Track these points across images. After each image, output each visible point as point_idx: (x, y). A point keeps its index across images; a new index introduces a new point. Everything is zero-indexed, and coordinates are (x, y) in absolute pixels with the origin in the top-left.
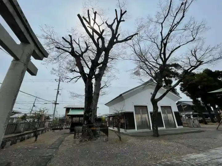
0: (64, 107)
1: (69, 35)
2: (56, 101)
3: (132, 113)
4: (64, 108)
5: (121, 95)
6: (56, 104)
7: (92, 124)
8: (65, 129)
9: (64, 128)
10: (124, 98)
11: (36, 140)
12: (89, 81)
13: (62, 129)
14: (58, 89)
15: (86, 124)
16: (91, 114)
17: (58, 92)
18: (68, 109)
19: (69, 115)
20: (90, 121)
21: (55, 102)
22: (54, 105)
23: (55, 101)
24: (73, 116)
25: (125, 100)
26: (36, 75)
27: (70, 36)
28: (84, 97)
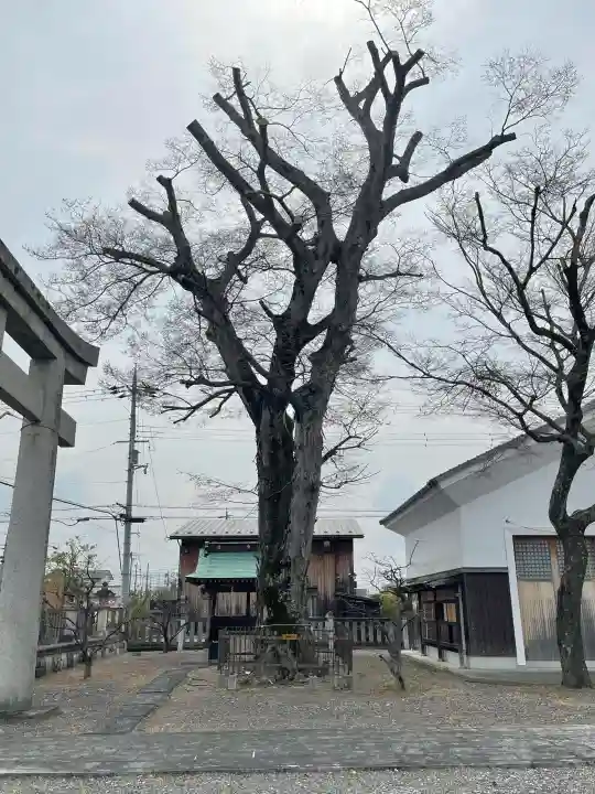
0: (172, 533)
1: (160, 179)
2: (128, 507)
3: (501, 577)
4: (172, 538)
5: (433, 484)
6: (128, 519)
7: (294, 620)
8: (186, 648)
9: (180, 646)
10: (453, 496)
11: (88, 675)
12: (272, 416)
13: (170, 647)
14: (132, 441)
15: (269, 621)
16: (288, 580)
17: (133, 455)
18: (191, 546)
19: (196, 581)
20: (285, 608)
21: (124, 512)
22: (121, 527)
23: (124, 503)
24: (214, 587)
25: (463, 509)
26: (72, 445)
27: (166, 183)
28: (256, 499)
